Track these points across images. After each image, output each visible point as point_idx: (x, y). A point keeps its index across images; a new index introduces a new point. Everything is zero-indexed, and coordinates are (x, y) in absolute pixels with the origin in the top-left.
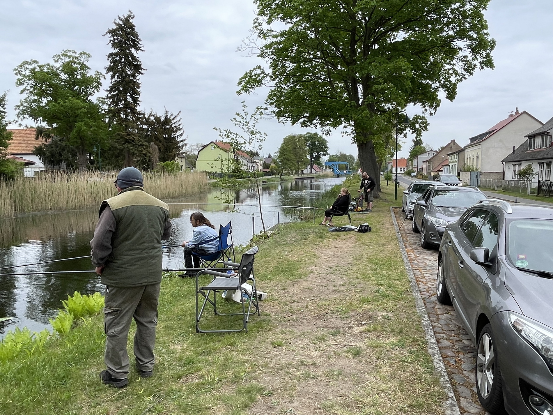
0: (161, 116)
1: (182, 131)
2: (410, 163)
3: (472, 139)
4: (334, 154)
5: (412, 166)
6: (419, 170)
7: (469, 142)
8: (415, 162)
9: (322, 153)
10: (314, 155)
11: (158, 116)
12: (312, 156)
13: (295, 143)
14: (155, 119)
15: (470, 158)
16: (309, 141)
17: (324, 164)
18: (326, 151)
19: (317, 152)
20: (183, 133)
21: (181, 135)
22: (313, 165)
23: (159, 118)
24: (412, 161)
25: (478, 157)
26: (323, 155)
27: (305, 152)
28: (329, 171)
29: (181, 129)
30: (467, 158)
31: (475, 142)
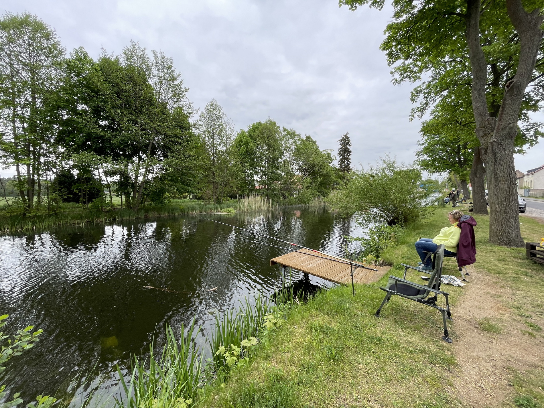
7: (527, 172)
25: (531, 181)
30: (525, 182)
31: (530, 173)
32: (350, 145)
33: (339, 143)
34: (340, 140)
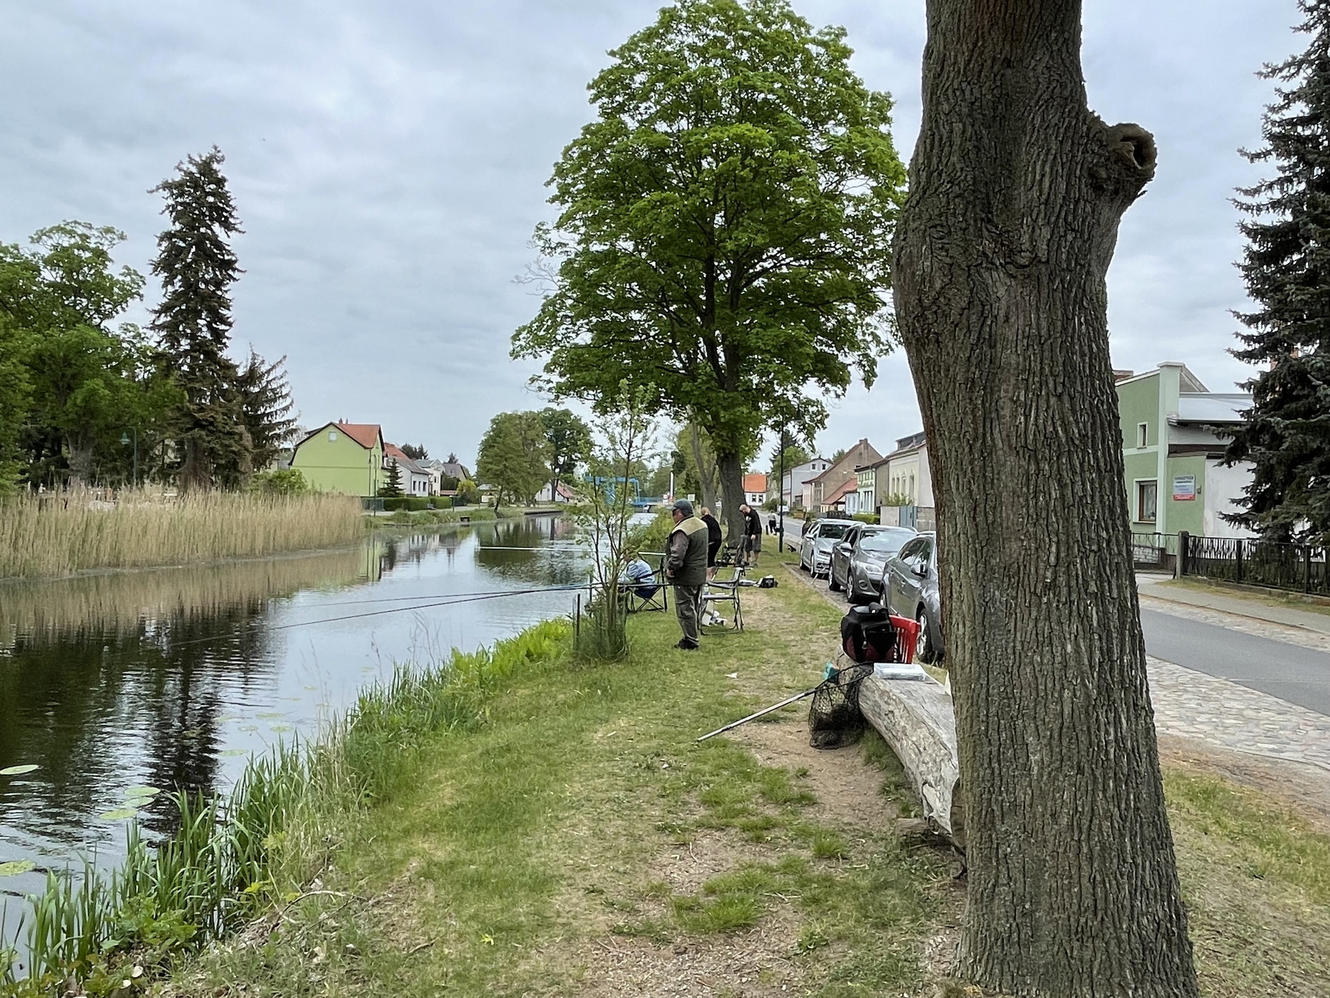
1: (288, 401)
2: (775, 484)
3: (901, 443)
5: (780, 491)
6: (794, 500)
7: (896, 447)
8: (786, 483)
9: (579, 456)
10: (561, 460)
12: (555, 463)
15: (898, 479)
16: (550, 427)
19: (568, 454)
20: (291, 404)
21: (286, 409)
22: (558, 483)
25: (912, 478)
26: (581, 460)
27: (539, 453)
29: (287, 395)
30: (894, 479)
31: (907, 449)
32: (228, 227)
33: (164, 199)
34: (167, 186)
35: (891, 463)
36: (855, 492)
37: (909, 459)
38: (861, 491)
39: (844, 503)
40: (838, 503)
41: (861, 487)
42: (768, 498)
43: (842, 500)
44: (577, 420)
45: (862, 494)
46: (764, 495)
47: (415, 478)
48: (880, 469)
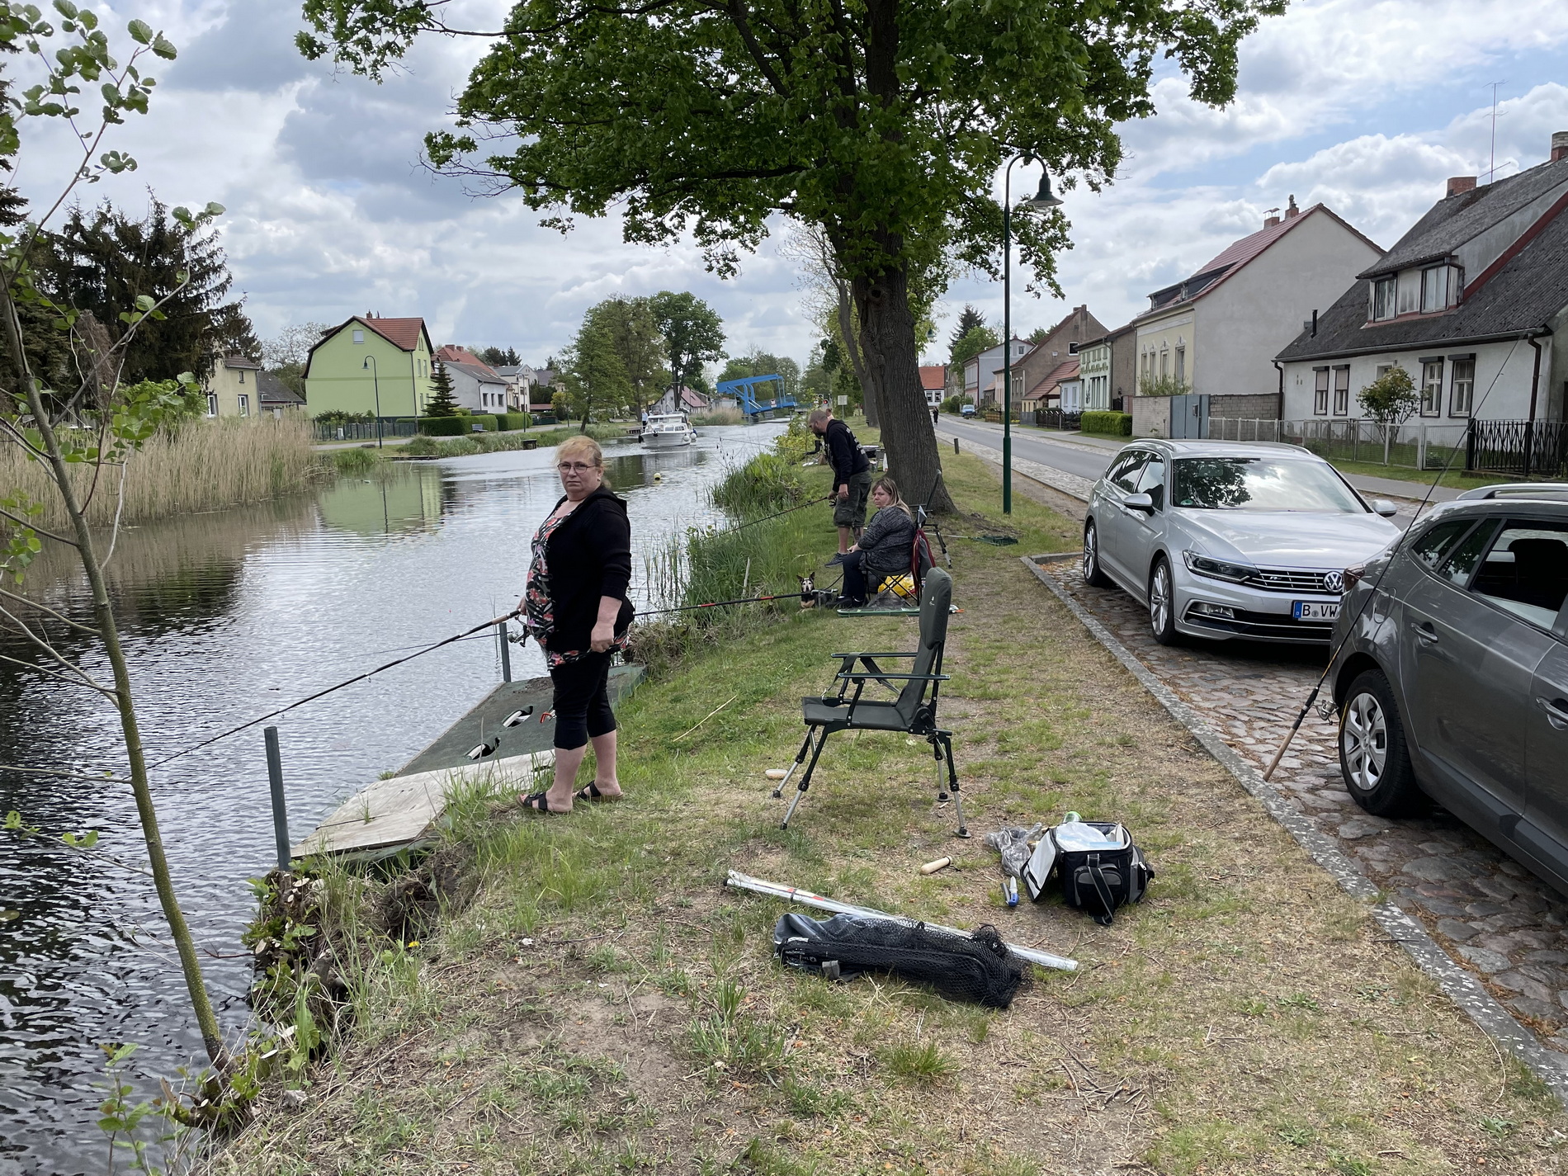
0: (140, 221)
1: (224, 276)
2: (955, 377)
3: (1159, 298)
4: (741, 357)
5: (962, 385)
6: (982, 396)
7: (1147, 305)
8: (971, 373)
9: (707, 353)
10: (685, 358)
11: (130, 224)
12: (676, 362)
13: (624, 323)
14: (118, 231)
15: (1153, 355)
16: (667, 316)
17: (713, 386)
18: (717, 348)
19: (692, 351)
20: (228, 281)
21: (222, 288)
22: (682, 389)
23: (136, 229)
24: (961, 372)
25: (1181, 352)
26: (709, 358)
27: (654, 350)
28: (728, 406)
29: (220, 267)
30: (1145, 356)
31: (1170, 305)
35: (1140, 332)
36: (1076, 379)
37: (1174, 322)
38: (1087, 377)
39: (1057, 397)
40: (1048, 397)
41: (1087, 371)
42: (947, 395)
43: (1056, 391)
44: (701, 306)
45: (1088, 381)
46: (942, 392)
47: (484, 389)
48: (1121, 342)
